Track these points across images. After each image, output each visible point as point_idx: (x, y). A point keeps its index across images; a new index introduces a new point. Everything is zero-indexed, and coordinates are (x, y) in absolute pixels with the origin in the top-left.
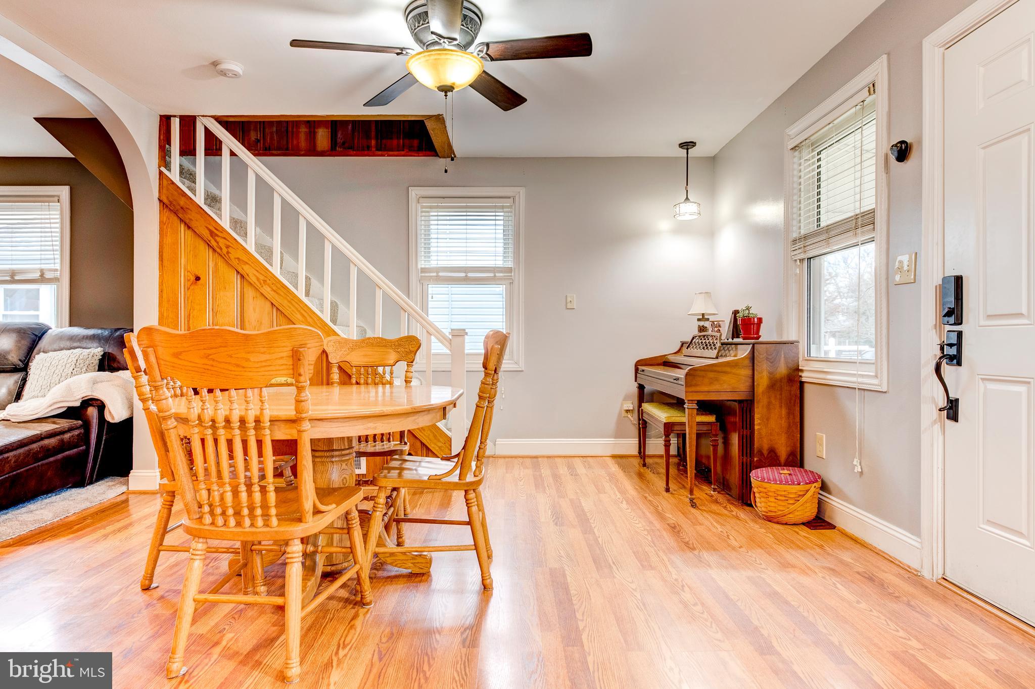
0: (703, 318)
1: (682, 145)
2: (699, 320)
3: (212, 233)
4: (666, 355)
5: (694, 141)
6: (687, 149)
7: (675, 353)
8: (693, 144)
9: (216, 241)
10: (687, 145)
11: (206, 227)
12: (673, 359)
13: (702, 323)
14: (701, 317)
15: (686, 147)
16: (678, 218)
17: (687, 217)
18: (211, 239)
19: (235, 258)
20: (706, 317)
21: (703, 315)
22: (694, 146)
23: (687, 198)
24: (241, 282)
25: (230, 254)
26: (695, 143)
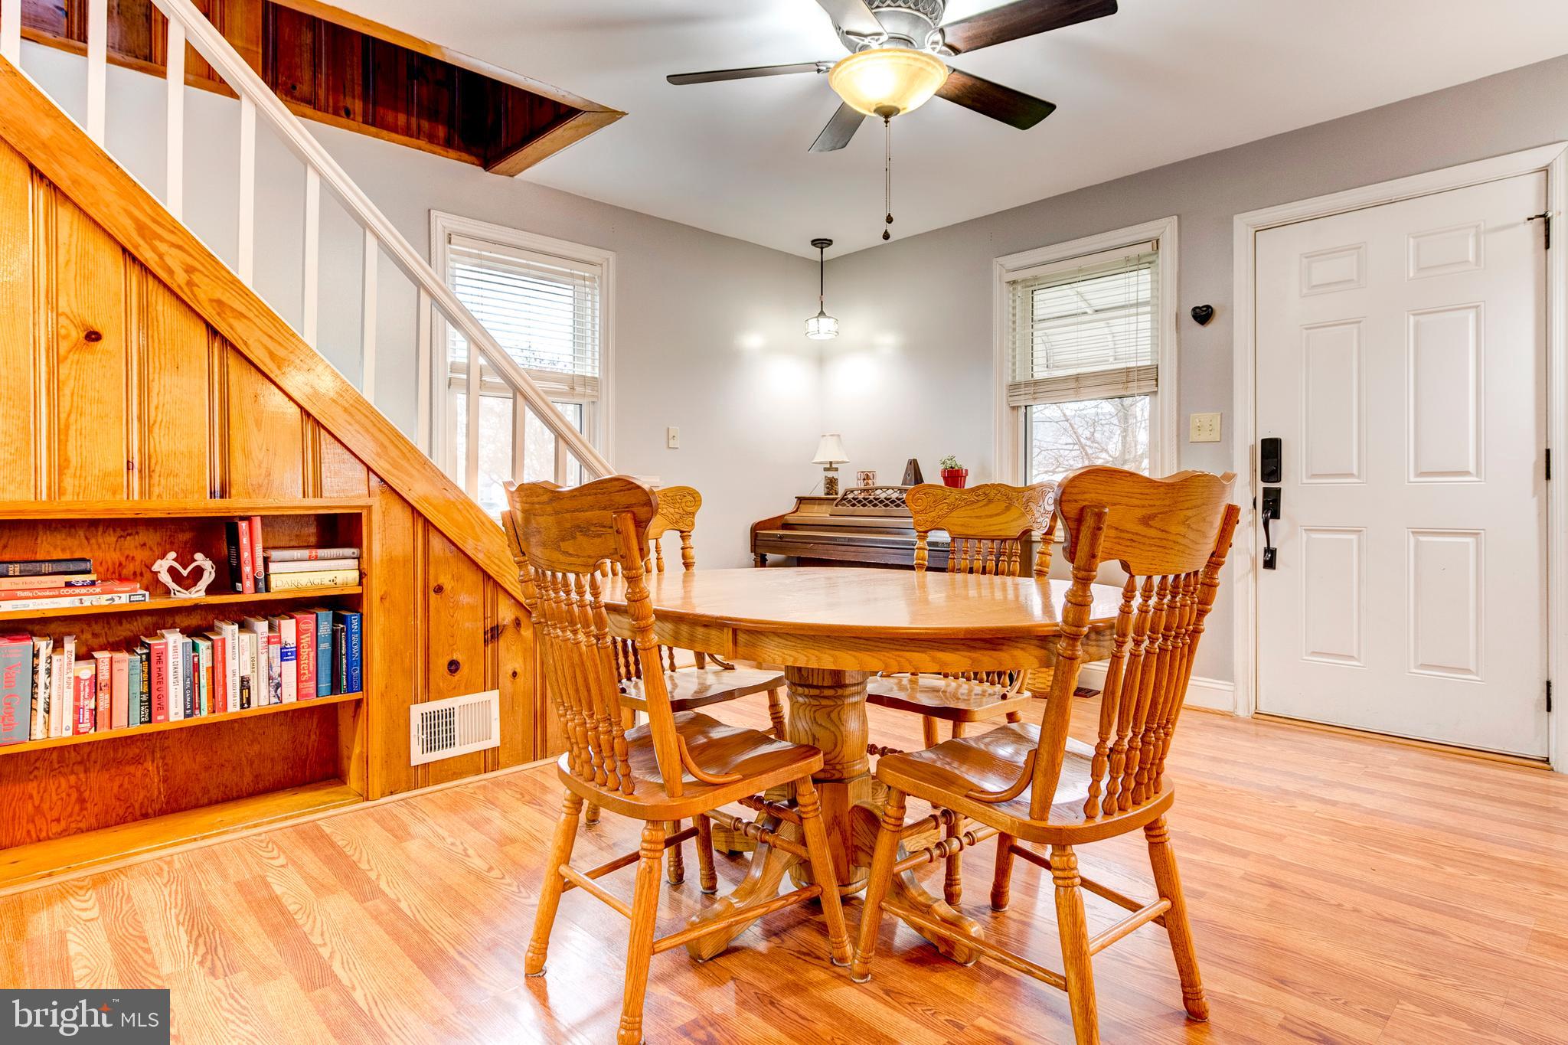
0: (831, 467)
1: (816, 242)
2: (826, 469)
3: (141, 228)
4: (784, 515)
5: (829, 238)
6: (822, 248)
7: (794, 512)
8: (829, 242)
9: (154, 249)
10: (821, 243)
11: (125, 210)
12: (792, 519)
13: (831, 474)
14: (828, 466)
15: (820, 245)
16: (811, 337)
17: (823, 336)
18: (141, 242)
19: (211, 301)
20: (834, 466)
21: (831, 463)
22: (830, 245)
23: (822, 313)
24: (221, 358)
25: (195, 289)
26: (831, 241)
